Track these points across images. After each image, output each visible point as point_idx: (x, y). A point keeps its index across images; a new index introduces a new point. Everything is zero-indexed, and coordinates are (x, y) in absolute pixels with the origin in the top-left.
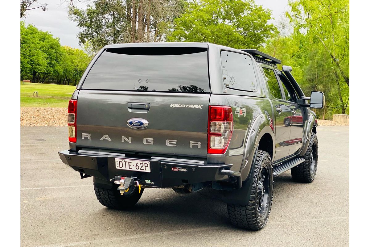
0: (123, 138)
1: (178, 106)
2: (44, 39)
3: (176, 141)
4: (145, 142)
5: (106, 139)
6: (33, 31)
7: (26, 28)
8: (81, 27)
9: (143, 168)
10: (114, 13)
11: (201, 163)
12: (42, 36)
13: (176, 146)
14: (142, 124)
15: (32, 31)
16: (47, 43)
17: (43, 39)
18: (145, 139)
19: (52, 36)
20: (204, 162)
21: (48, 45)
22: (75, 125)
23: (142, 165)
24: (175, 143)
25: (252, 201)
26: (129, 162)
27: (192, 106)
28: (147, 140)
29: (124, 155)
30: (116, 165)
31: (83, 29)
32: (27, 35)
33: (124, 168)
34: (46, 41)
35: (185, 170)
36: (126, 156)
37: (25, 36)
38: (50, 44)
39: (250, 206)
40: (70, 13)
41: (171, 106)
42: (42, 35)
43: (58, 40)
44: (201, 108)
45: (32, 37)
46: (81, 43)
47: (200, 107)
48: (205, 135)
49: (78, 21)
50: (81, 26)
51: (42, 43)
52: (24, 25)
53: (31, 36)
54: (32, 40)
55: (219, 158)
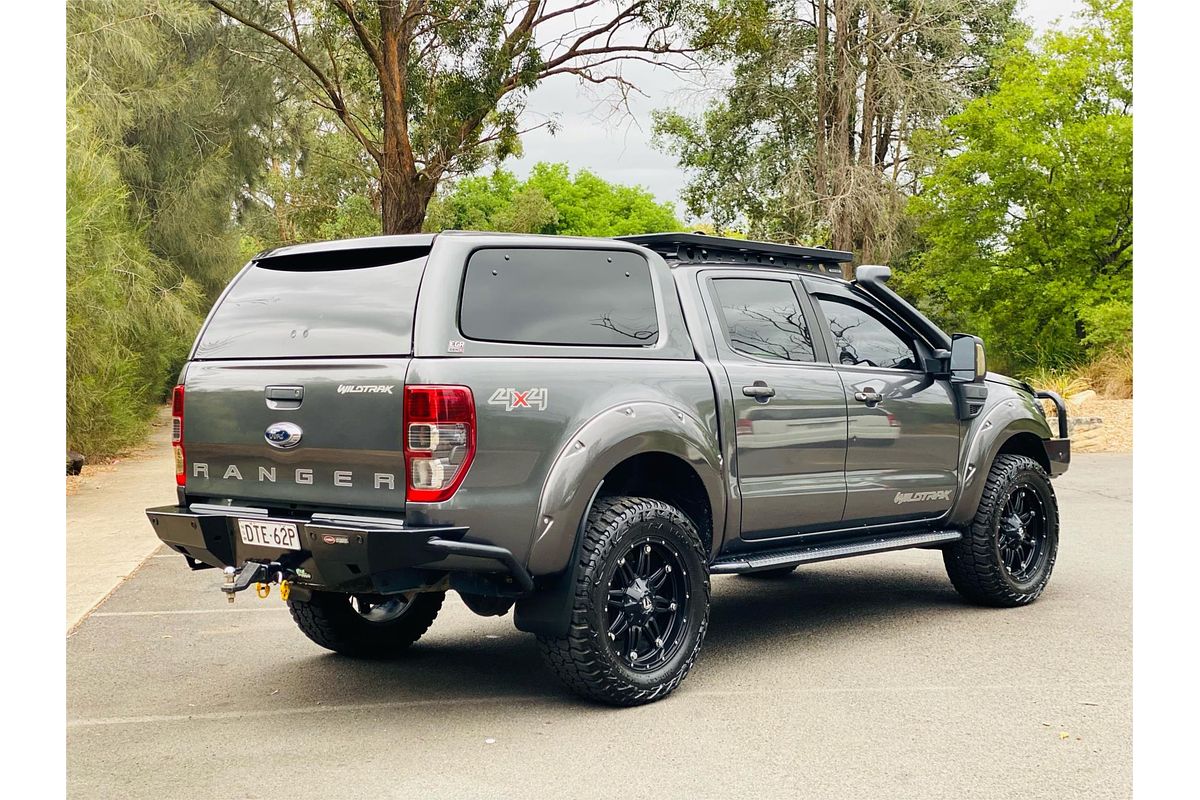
0: (262, 471)
1: (352, 391)
2: (629, 209)
3: (351, 473)
4: (298, 480)
5: (232, 474)
6: (592, 189)
7: (573, 182)
8: (689, 167)
9: (287, 540)
10: (784, 115)
11: (395, 525)
12: (625, 201)
13: (350, 485)
14: (286, 435)
15: (587, 191)
16: (638, 221)
17: (626, 212)
18: (299, 471)
19: (653, 197)
20: (401, 522)
21: (639, 227)
22: (181, 444)
23: (284, 533)
24: (350, 478)
25: (580, 625)
26: (262, 527)
27: (376, 389)
28: (302, 474)
29: (266, 511)
30: (243, 536)
31: (694, 174)
32: (573, 204)
33: (255, 542)
34: (633, 214)
35: (344, 541)
36: (270, 515)
37: (567, 207)
38: (645, 222)
39: (578, 639)
40: (658, 130)
41: (339, 391)
42: (623, 199)
43: (670, 208)
44: (390, 392)
45: (587, 209)
46: (693, 216)
47: (387, 389)
48: (399, 454)
49: (680, 151)
50: (690, 163)
51: (624, 221)
52: (567, 174)
53: (584, 203)
54: (587, 218)
55: (435, 510)
